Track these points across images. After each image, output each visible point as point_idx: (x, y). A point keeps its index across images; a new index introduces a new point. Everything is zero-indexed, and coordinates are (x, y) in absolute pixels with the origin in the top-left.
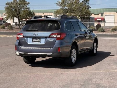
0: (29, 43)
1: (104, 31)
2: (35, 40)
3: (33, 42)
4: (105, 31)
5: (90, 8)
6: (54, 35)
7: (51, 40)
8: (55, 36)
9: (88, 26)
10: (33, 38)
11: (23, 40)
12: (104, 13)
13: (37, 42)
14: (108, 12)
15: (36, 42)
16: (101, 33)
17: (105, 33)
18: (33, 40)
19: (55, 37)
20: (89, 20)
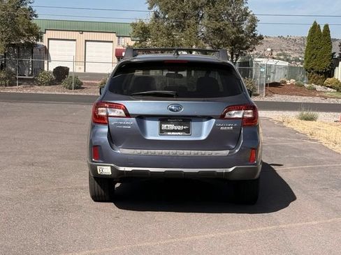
0: (149, 137)
1: (82, 86)
2: (171, 127)
3: (162, 132)
4: (83, 88)
5: (36, 16)
6: (233, 112)
7: (228, 128)
8: (238, 113)
9: (29, 70)
10: (163, 119)
11: (126, 125)
12: (45, 33)
13: (179, 133)
14: (65, 32)
15: (173, 133)
16: (73, 93)
17: (85, 94)
18: (164, 126)
19: (240, 116)
20: (32, 53)
